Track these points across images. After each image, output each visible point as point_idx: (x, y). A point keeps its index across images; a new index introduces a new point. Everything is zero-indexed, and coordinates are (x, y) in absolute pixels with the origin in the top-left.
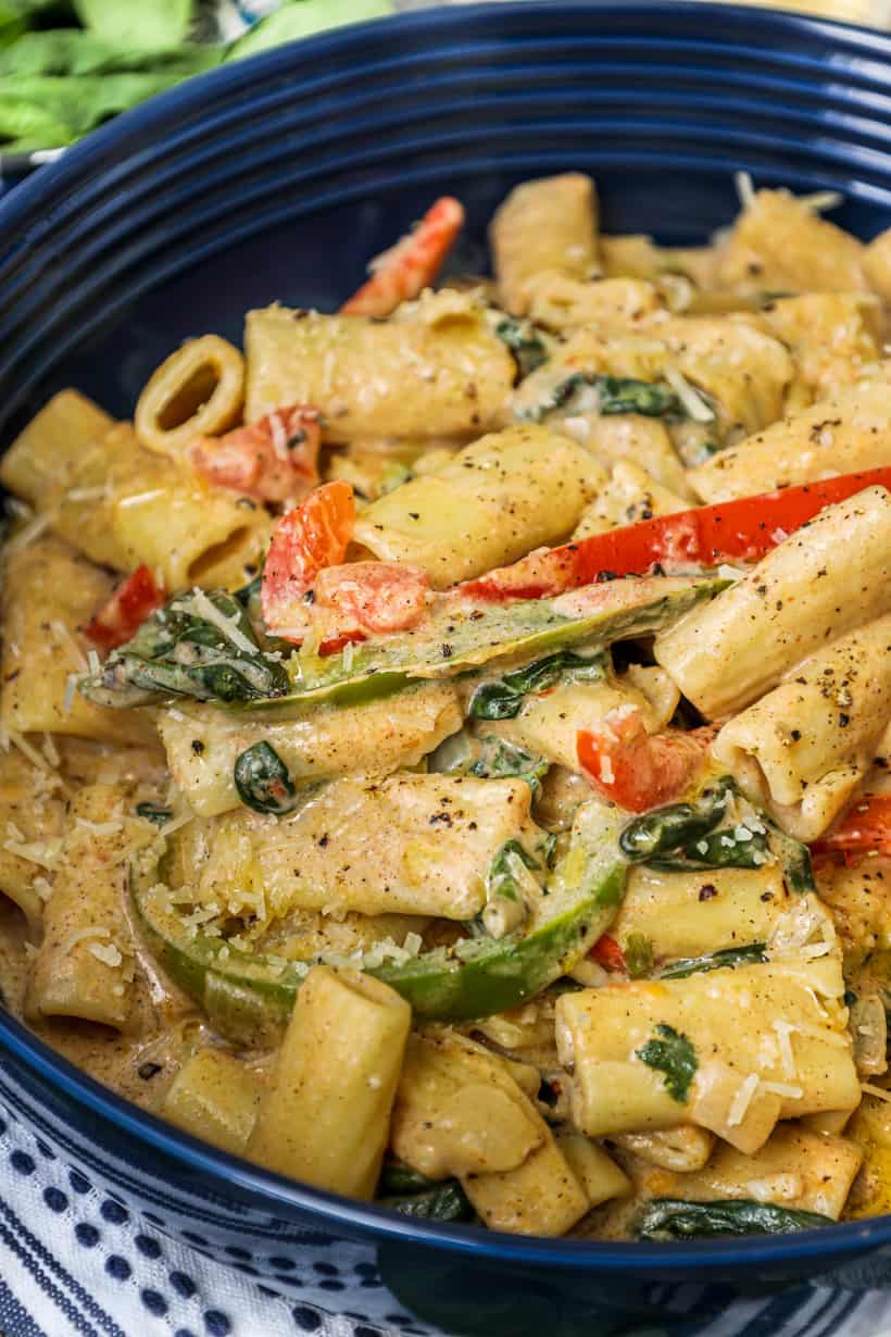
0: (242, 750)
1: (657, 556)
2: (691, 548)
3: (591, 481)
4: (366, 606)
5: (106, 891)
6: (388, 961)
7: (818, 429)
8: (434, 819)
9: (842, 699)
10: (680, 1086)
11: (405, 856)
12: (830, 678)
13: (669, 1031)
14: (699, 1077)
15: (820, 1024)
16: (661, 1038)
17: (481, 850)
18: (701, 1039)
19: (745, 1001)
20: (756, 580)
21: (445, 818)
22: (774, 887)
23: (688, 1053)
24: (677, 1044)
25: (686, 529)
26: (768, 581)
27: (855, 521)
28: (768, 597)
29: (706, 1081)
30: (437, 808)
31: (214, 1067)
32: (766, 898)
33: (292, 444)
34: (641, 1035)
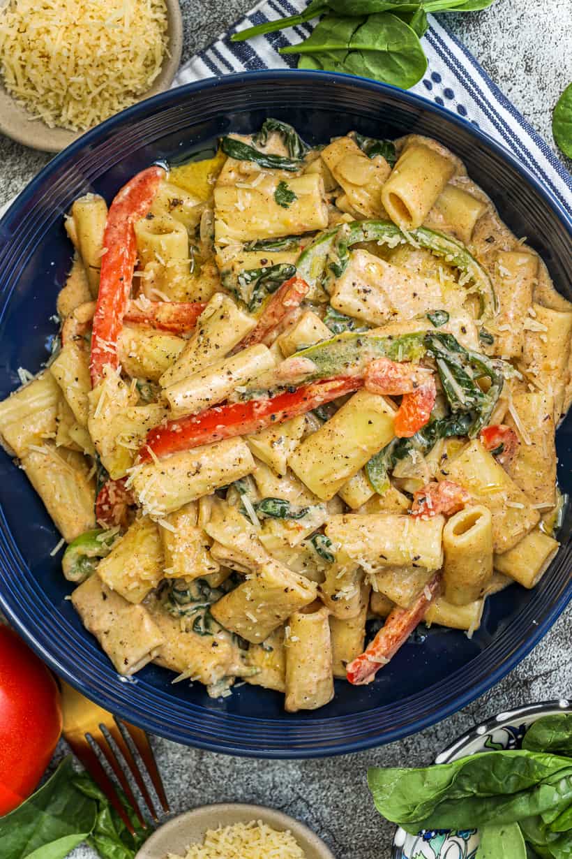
0: (445, 325)
1: (271, 401)
2: (256, 405)
3: (296, 456)
4: (391, 369)
5: (505, 302)
6: (391, 236)
7: (198, 472)
8: (370, 291)
9: (202, 339)
10: (282, 185)
11: (381, 275)
12: (205, 349)
13: (285, 206)
14: (274, 189)
15: (226, 212)
16: (288, 203)
17: (351, 273)
18: (272, 204)
19: (254, 220)
20: (231, 379)
21: (365, 291)
22: (237, 266)
23: (277, 198)
24: (281, 201)
25: (257, 411)
26: (227, 377)
27: (188, 393)
28: (227, 371)
29: (272, 189)
30: (368, 297)
31: (462, 222)
32: (241, 262)
33: (424, 499)
34: (294, 205)
